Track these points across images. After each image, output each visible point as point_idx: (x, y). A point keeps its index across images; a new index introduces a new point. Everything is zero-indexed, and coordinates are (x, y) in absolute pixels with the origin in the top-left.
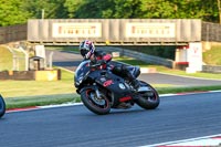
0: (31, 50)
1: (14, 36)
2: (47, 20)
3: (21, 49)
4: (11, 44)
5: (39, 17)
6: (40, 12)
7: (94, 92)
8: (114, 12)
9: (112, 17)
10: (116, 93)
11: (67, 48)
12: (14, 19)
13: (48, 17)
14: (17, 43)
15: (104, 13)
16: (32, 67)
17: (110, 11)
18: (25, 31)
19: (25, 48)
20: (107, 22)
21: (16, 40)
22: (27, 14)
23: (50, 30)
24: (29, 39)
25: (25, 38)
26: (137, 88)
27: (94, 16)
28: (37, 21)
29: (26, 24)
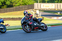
0: (35, 11)
1: (30, 8)
2: (40, 3)
3: (32, 11)
4: (29, 10)
5: (37, 2)
6: (38, 1)
7: (26, 26)
8: (58, 1)
9: (58, 3)
10: (33, 26)
11: (45, 11)
12: (30, 3)
13: (40, 2)
14: (31, 10)
15: (56, 1)
16: (35, 16)
17: (57, 1)
18: (33, 6)
19: (33, 11)
20: (56, 4)
21: (31, 9)
22: (34, 1)
23: (40, 6)
24: (35, 9)
25: (33, 8)
26: (40, 25)
27: (53, 2)
28: (37, 3)
29: (34, 4)
